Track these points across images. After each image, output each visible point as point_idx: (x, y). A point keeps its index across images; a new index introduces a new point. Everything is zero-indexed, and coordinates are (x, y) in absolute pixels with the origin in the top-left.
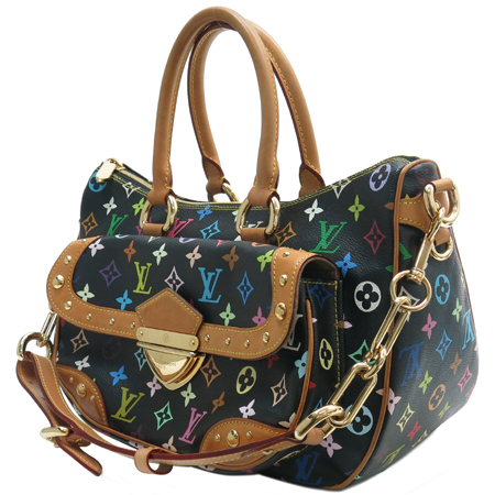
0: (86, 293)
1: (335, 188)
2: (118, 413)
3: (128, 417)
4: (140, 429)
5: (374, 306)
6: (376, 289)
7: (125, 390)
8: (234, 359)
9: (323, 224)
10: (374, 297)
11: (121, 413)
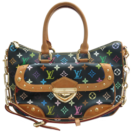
0: (30, 82)
1: (101, 48)
2: (49, 113)
3: (52, 113)
4: (58, 115)
5: (119, 74)
6: (119, 70)
7: (48, 106)
8: (86, 91)
9: (101, 57)
10: (119, 72)
11: (50, 113)
